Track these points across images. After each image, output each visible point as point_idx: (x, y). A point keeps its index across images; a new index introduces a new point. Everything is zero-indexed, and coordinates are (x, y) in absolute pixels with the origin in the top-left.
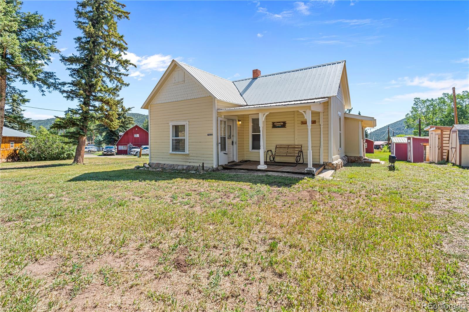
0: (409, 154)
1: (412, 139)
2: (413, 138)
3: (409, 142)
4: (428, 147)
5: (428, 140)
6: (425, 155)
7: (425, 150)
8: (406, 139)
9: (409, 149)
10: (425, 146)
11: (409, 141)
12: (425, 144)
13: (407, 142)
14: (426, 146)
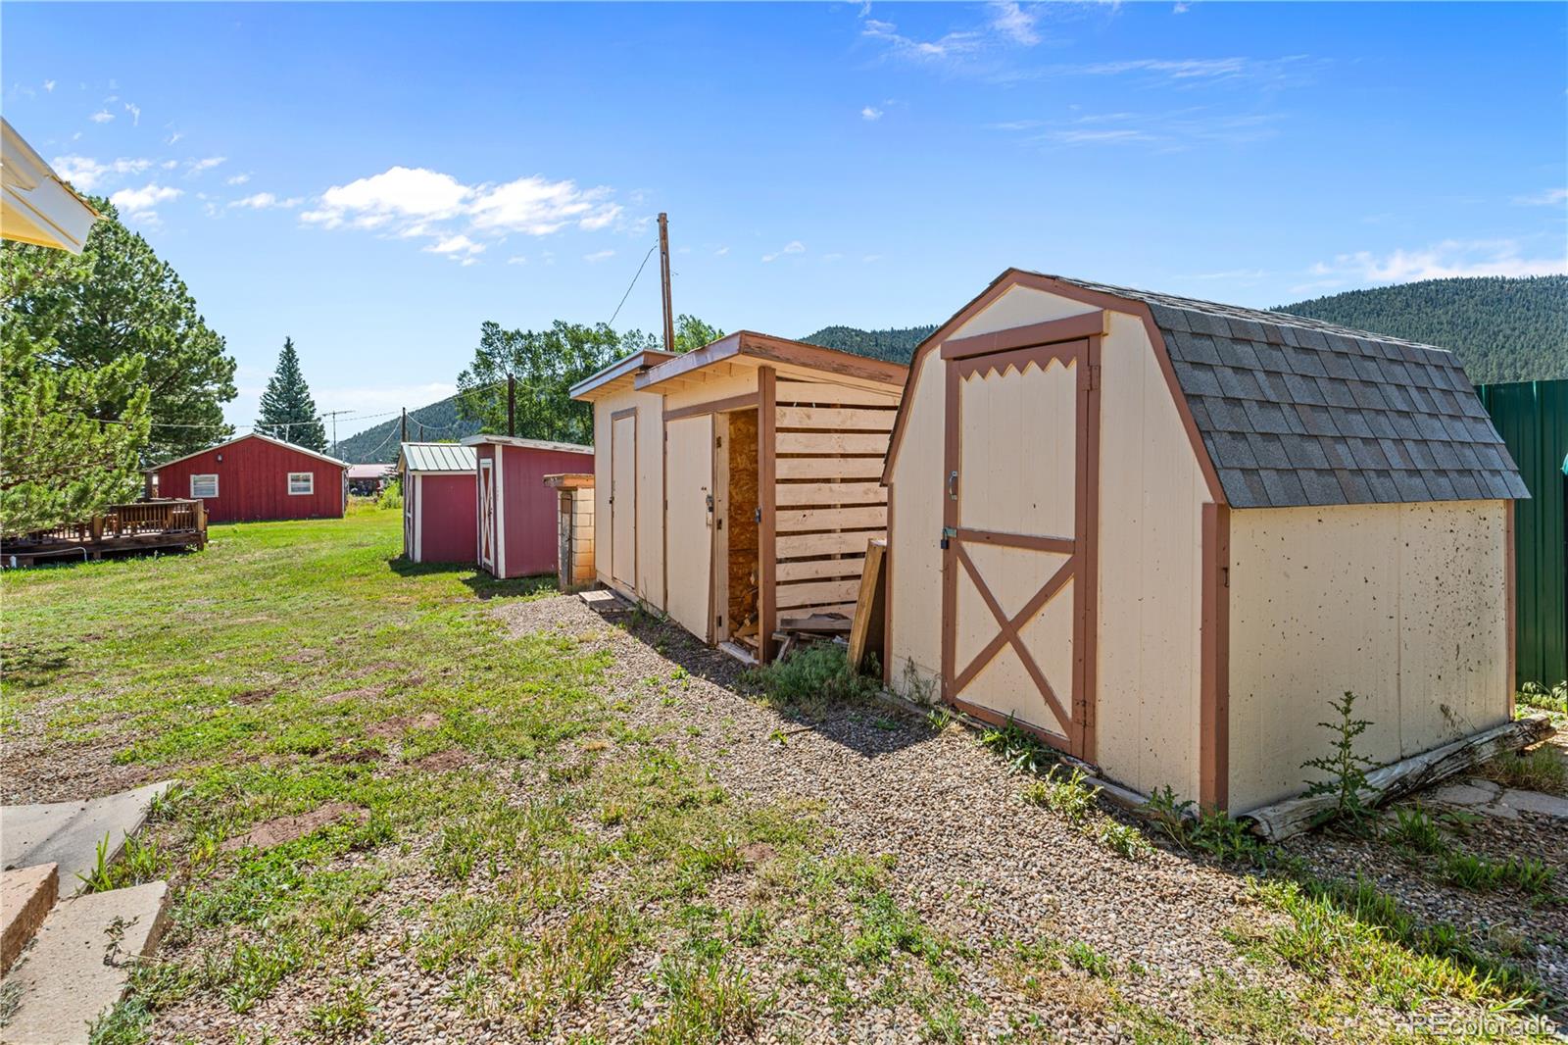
0: (485, 529)
1: (499, 450)
2: (508, 450)
3: (486, 471)
4: (585, 500)
5: (591, 458)
6: (570, 539)
7: (571, 512)
8: (471, 454)
9: (485, 505)
10: (569, 491)
11: (486, 462)
12: (569, 483)
13: (475, 467)
14: (575, 489)
